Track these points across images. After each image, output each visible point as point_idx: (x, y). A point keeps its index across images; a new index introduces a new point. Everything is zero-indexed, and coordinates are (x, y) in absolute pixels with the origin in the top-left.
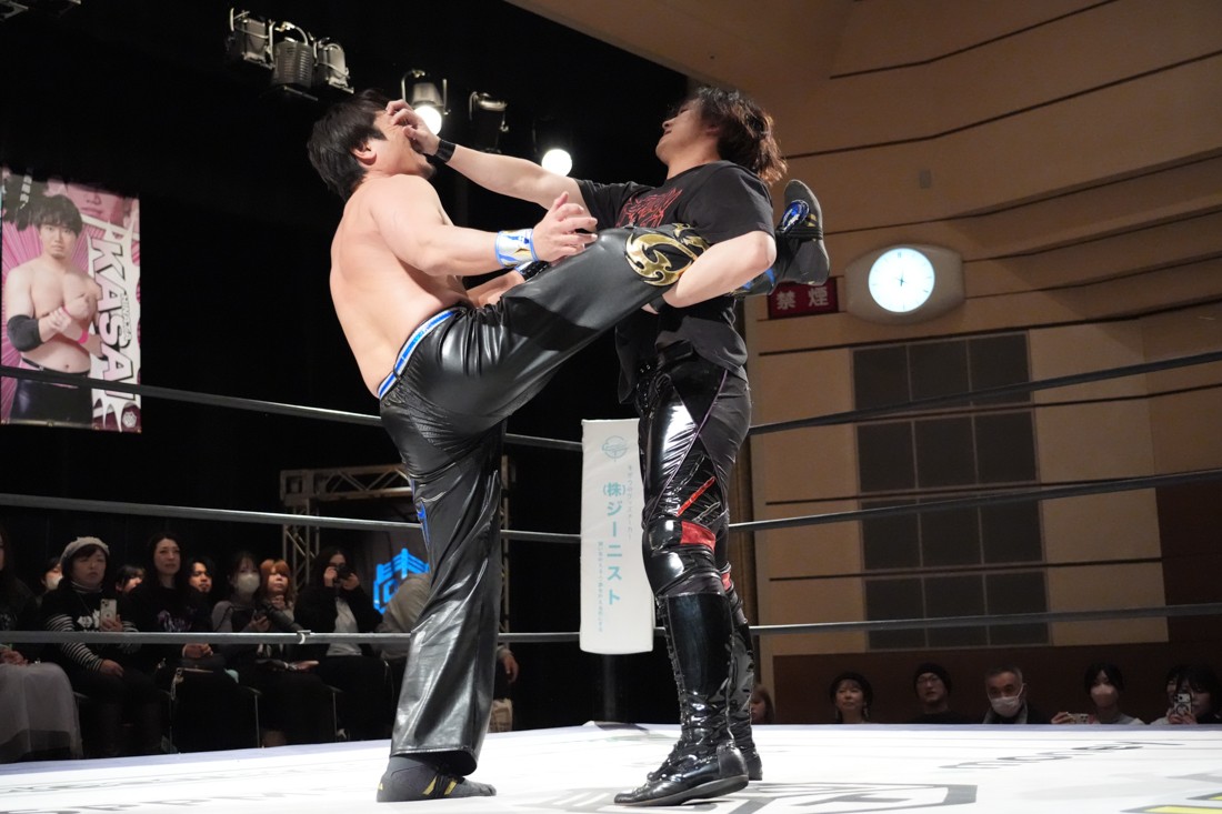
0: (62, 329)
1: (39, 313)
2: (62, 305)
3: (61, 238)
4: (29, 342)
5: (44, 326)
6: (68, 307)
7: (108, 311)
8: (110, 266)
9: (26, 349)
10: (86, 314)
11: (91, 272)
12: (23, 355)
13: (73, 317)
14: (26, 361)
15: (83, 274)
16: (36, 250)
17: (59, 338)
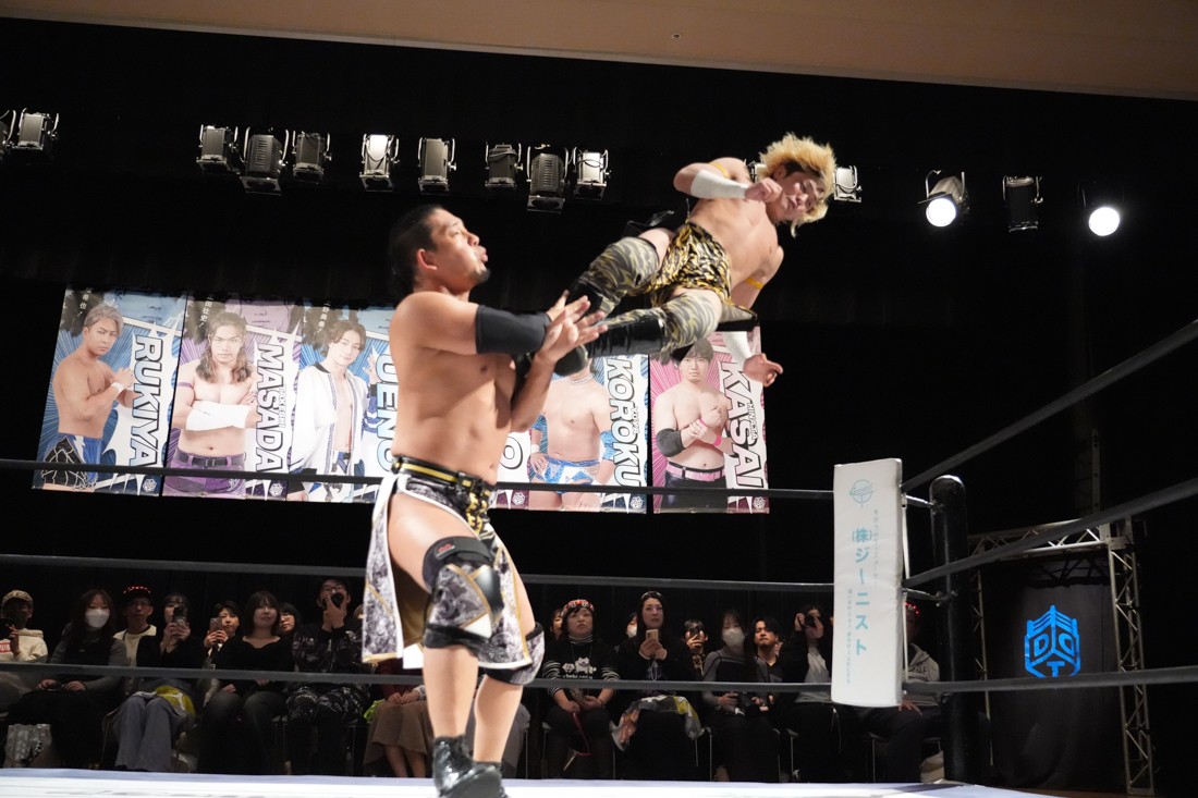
0: (699, 437)
1: (680, 427)
2: (700, 418)
3: (697, 366)
4: (675, 448)
5: (686, 436)
6: (704, 419)
7: (737, 418)
8: (738, 382)
9: (671, 455)
10: (719, 422)
11: (722, 390)
12: (669, 459)
13: (709, 427)
14: (671, 463)
15: (716, 391)
16: (678, 379)
17: (698, 443)
